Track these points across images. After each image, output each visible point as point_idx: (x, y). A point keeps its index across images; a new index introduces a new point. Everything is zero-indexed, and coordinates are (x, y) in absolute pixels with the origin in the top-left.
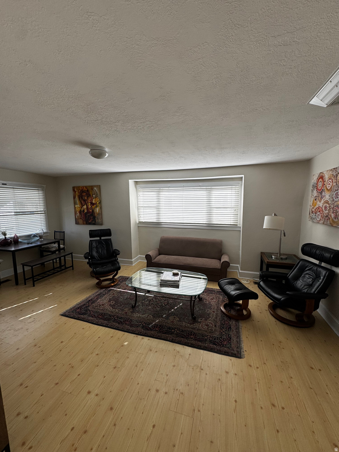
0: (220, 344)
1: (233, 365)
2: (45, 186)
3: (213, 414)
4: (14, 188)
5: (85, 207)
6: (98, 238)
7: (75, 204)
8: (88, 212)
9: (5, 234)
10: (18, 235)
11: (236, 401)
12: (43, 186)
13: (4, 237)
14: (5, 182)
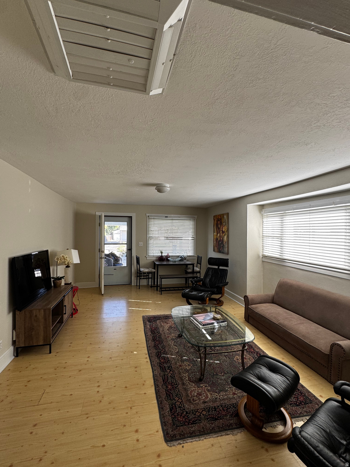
0: (176, 414)
1: (150, 436)
2: (196, 216)
3: (86, 429)
4: (172, 219)
5: (219, 235)
6: (217, 267)
7: (214, 232)
8: (220, 240)
9: (162, 253)
10: (170, 255)
11: (104, 446)
12: (195, 216)
13: (160, 254)
14: (166, 215)
